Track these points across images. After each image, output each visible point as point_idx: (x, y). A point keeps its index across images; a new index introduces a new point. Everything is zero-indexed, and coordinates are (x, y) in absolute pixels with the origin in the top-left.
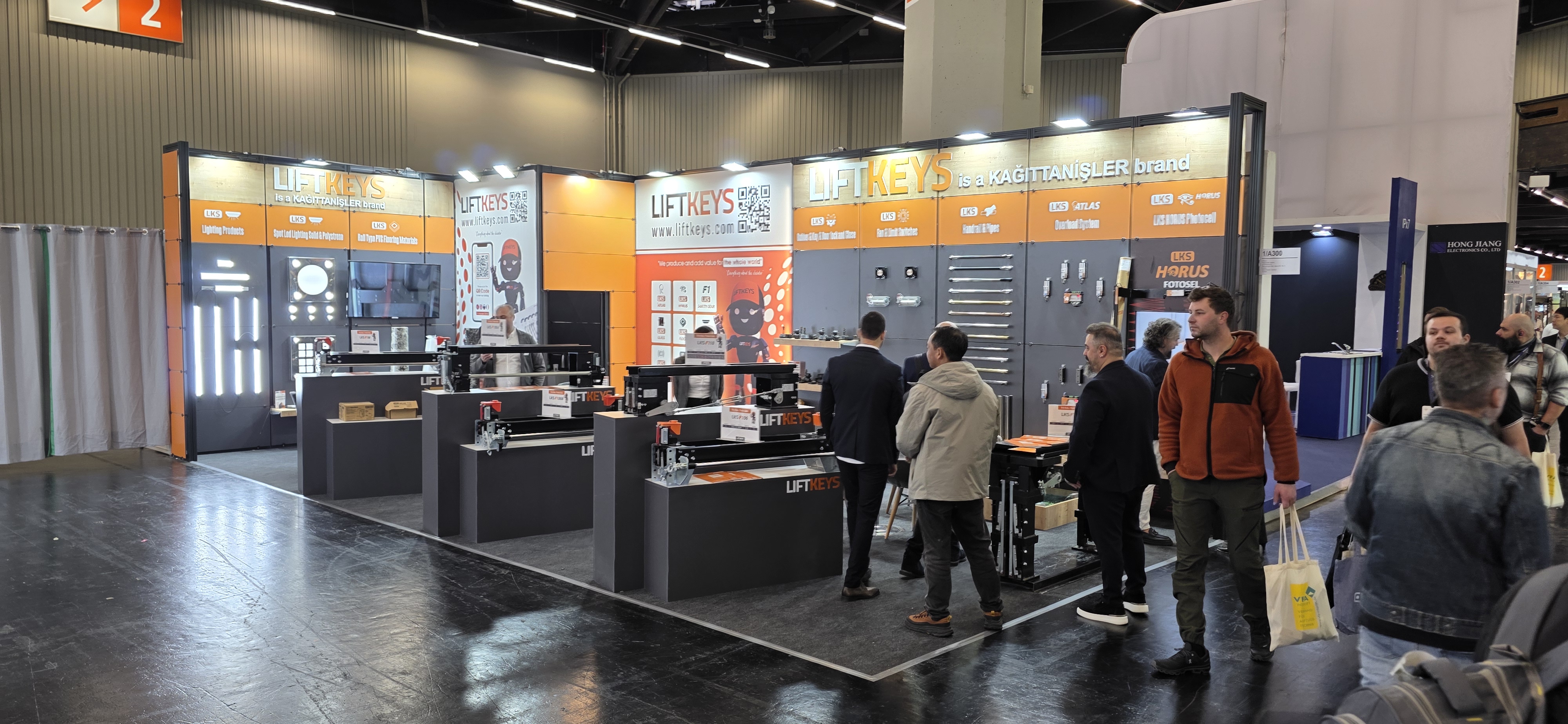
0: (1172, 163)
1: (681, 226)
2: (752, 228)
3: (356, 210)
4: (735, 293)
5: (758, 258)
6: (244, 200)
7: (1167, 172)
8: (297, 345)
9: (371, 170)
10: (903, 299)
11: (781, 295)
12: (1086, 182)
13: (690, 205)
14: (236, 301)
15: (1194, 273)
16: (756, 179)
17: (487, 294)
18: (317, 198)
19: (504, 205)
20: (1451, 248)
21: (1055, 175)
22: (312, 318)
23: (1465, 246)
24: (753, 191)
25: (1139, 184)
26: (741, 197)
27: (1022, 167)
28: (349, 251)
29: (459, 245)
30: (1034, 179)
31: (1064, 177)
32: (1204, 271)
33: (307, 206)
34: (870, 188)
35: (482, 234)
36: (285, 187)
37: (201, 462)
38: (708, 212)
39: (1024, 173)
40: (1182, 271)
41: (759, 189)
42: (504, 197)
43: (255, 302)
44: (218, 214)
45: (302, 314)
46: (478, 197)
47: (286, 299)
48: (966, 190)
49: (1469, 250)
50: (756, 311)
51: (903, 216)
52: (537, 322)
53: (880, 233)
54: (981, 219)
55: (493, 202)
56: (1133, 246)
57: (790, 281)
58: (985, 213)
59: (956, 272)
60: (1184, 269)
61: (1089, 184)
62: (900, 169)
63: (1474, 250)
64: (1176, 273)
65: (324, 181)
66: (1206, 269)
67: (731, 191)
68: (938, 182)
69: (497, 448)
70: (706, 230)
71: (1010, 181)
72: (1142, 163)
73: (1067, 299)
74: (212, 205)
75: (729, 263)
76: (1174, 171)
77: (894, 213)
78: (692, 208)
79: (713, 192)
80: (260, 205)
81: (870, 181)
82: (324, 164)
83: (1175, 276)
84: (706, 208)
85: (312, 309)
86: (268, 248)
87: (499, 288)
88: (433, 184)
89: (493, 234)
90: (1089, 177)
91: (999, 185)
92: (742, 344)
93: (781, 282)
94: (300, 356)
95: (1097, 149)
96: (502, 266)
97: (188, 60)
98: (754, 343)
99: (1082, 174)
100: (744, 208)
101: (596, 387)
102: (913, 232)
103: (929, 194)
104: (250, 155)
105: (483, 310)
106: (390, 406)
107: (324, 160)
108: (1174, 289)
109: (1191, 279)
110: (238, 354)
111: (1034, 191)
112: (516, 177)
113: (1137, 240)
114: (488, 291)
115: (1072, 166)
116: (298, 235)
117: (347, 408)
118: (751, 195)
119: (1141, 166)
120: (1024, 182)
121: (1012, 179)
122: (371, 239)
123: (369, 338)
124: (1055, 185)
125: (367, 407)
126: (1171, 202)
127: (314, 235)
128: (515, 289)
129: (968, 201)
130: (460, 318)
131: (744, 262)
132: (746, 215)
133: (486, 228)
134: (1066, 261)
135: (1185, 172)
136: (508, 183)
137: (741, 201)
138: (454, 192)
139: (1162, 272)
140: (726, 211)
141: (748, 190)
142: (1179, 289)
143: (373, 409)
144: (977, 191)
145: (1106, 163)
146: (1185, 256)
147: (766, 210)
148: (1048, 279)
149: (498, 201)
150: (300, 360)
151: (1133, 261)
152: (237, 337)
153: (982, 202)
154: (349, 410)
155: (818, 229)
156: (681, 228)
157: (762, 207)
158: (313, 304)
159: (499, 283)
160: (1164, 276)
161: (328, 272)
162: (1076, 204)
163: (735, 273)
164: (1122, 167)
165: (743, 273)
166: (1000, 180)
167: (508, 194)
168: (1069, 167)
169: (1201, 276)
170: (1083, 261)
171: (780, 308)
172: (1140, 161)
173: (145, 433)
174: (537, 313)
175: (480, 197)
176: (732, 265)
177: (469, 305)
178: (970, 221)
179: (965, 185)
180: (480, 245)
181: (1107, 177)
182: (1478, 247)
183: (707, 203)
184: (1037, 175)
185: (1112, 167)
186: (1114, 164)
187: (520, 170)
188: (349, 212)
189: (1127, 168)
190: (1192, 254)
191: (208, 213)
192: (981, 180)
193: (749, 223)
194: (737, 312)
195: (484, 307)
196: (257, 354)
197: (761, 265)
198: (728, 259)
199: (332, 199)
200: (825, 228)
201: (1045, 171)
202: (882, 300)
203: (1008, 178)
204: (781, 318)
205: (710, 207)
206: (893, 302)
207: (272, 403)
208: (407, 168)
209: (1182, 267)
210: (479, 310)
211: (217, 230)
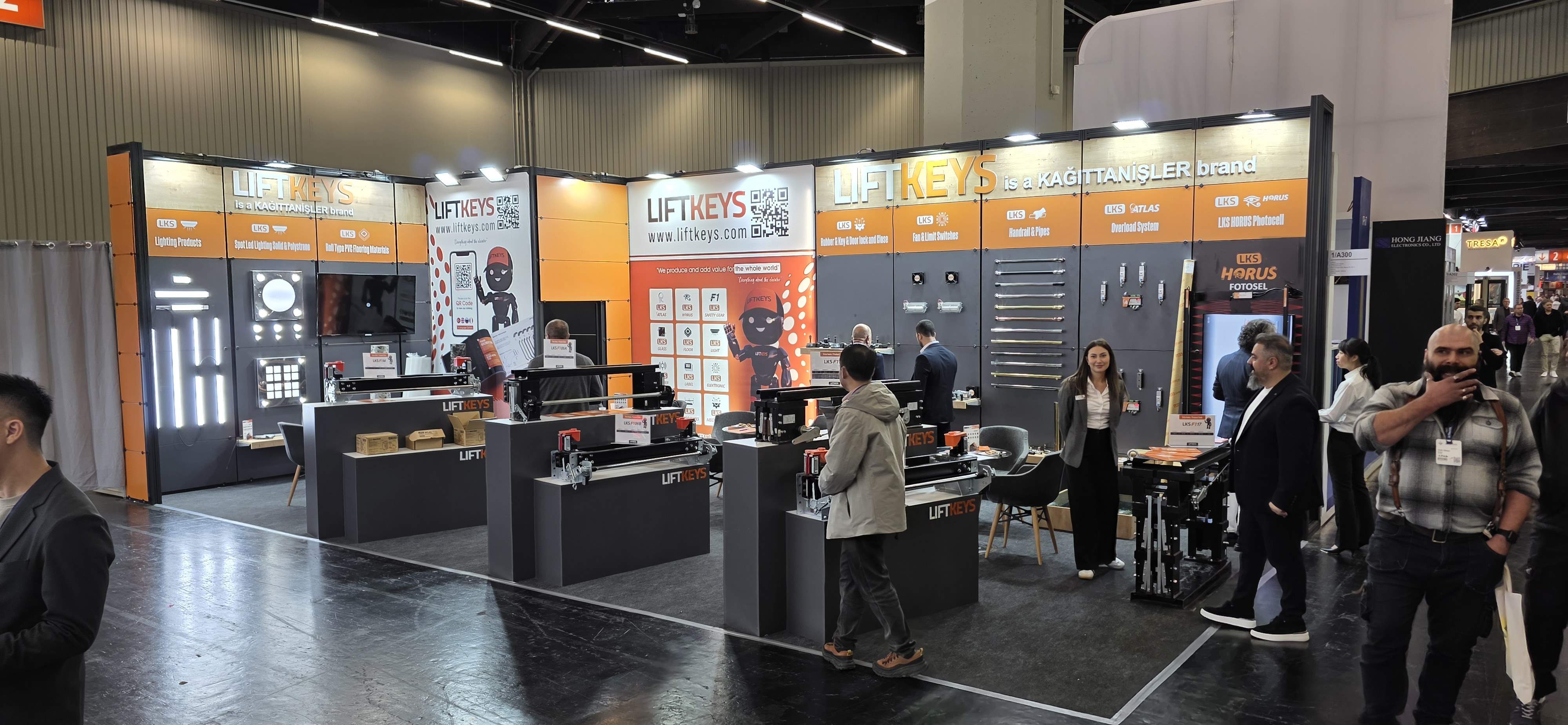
0: (1237, 165)
1: (683, 231)
2: (767, 232)
3: (323, 216)
4: (749, 300)
5: (775, 264)
6: (201, 207)
7: (1232, 174)
8: (264, 369)
9: (338, 173)
10: (944, 305)
11: (802, 302)
12: (1145, 184)
13: (693, 209)
14: (195, 322)
15: (1261, 275)
16: (772, 181)
17: (470, 306)
18: (281, 205)
19: (490, 210)
20: (1394, 243)
21: (1110, 177)
22: (278, 337)
23: (1407, 241)
24: (768, 194)
25: (1202, 186)
26: (754, 200)
27: (1074, 169)
28: (317, 262)
29: (433, 254)
30: (1088, 182)
31: (1120, 179)
32: (1271, 272)
33: (269, 213)
34: (904, 191)
35: (462, 242)
36: (245, 193)
37: (168, 504)
38: (716, 217)
39: (1077, 175)
40: (1248, 274)
41: (776, 192)
42: (490, 202)
43: (216, 322)
44: (172, 224)
45: (268, 333)
46: (457, 202)
47: (251, 317)
48: (1012, 192)
49: (1411, 245)
50: (774, 320)
51: (942, 219)
52: (534, 335)
53: (917, 238)
54: (1028, 222)
55: (475, 208)
56: (1196, 248)
57: (812, 288)
58: (1034, 216)
59: (1002, 276)
60: (1251, 271)
61: (1149, 185)
62: (938, 171)
63: (1416, 245)
64: (1242, 275)
65: (288, 186)
66: (1274, 271)
67: (742, 193)
68: (982, 185)
69: (582, 480)
70: (714, 235)
71: (1061, 184)
72: (1206, 166)
73: (1125, 303)
74: (167, 214)
75: (742, 269)
76: (1240, 173)
77: (932, 217)
78: (696, 212)
79: (721, 195)
80: (219, 213)
81: (904, 184)
82: (288, 166)
83: (1241, 278)
84: (712, 212)
85: (278, 328)
86: (229, 260)
87: (484, 299)
88: (404, 188)
89: (475, 242)
90: (1147, 180)
91: (1048, 187)
92: (757, 354)
93: (802, 288)
94: (267, 381)
95: (1156, 151)
96: (488, 276)
97: (50, 49)
98: (772, 352)
99: (1140, 176)
100: (757, 212)
101: (663, 409)
102: (954, 236)
103: (971, 196)
104: (204, 156)
105: (465, 324)
106: (415, 436)
107: (286, 162)
108: (1241, 291)
109: (1258, 281)
110: (199, 381)
111: (1087, 193)
112: (505, 180)
113: (1201, 242)
114: (471, 304)
115: (1129, 168)
116: (261, 246)
117: (370, 440)
118: (766, 198)
119: (1204, 168)
120: (1077, 184)
121: (1063, 182)
122: (340, 249)
123: (384, 361)
124: (1110, 187)
125: (390, 438)
126: (1236, 204)
127: (279, 246)
128: (506, 300)
129: (1016, 203)
130: (437, 332)
131: (759, 268)
132: (760, 219)
133: (466, 235)
134: (1123, 265)
135: (1252, 173)
136: (496, 186)
137: (754, 205)
138: (426, 196)
139: (1227, 274)
140: (735, 215)
141: (762, 193)
142: (1246, 291)
143: (397, 440)
144: (1024, 194)
145: (1165, 165)
146: (1251, 258)
147: (784, 214)
148: (1104, 283)
149: (482, 207)
150: (268, 385)
151: (1195, 263)
152: (197, 361)
153: (1030, 205)
154: (372, 442)
155: (844, 234)
156: (684, 234)
157: (779, 211)
158: (279, 322)
159: (486, 295)
160: (1229, 279)
161: (295, 286)
162: (1133, 206)
163: (748, 280)
164: (1183, 169)
165: (758, 280)
166: (1050, 183)
167: (495, 199)
168: (1125, 168)
169: (1269, 278)
170: (1143, 264)
171: (802, 316)
172: (1203, 163)
173: (95, 474)
174: (534, 326)
175: (459, 202)
176: (745, 272)
177: (447, 319)
178: (1017, 224)
179: (1012, 188)
180: (459, 254)
181: (1165, 179)
182: (1420, 242)
183: (714, 206)
184: (1091, 177)
185: (1172, 169)
186: (1175, 166)
187: (509, 173)
188: (316, 219)
189: (1189, 170)
190: (1259, 256)
191: (161, 223)
192: (1030, 182)
193: (764, 227)
194: (751, 320)
195: (467, 321)
196: (220, 380)
197: (779, 271)
198: (740, 266)
199: (297, 206)
200: (853, 233)
201: (1099, 174)
202: (919, 307)
203: (1059, 180)
204: (803, 326)
205: (719, 210)
206: (932, 308)
207: (238, 433)
208: (376, 171)
209: (1249, 269)
210: (461, 324)
211: (172, 242)
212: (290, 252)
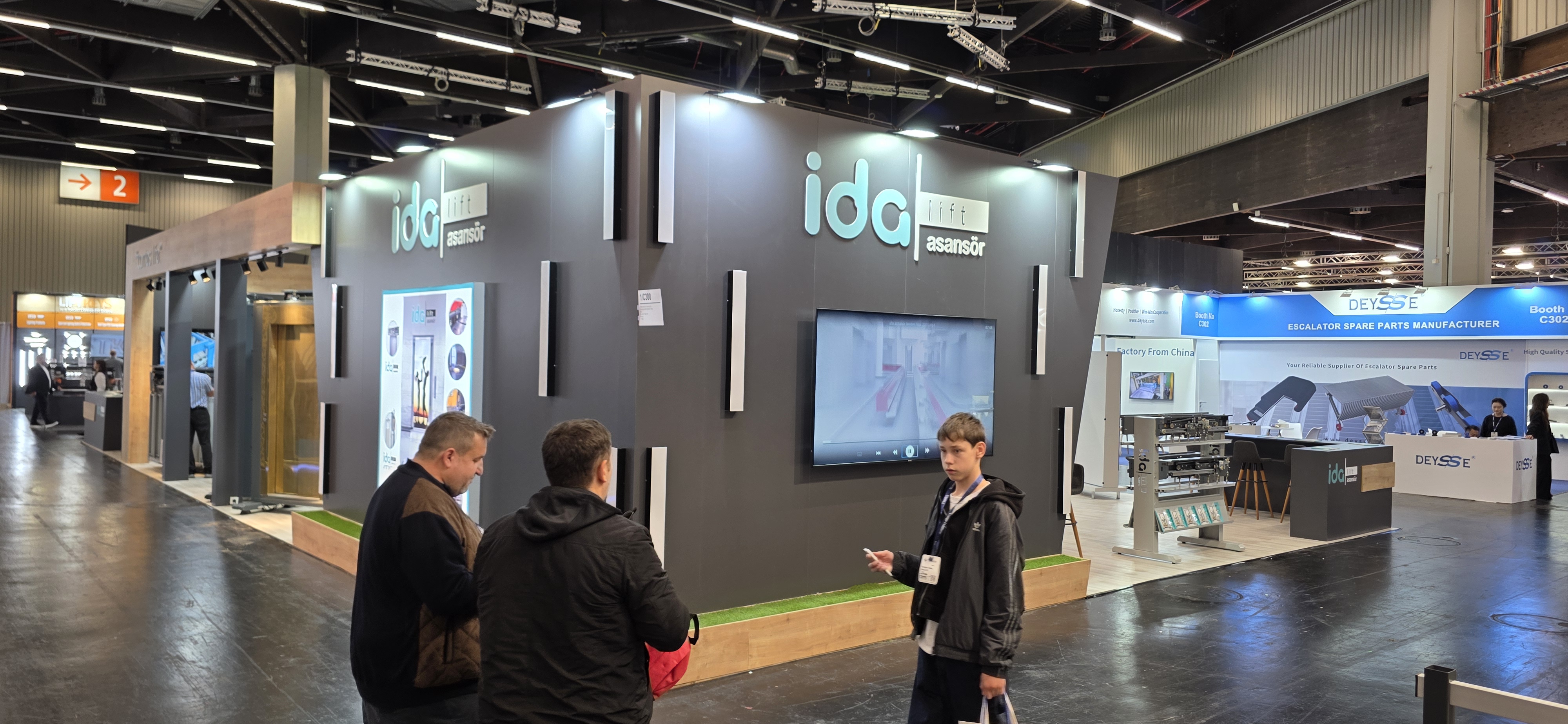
3: (98, 313)
6: (47, 310)
9: (104, 296)
33: (74, 312)
36: (64, 305)
44: (34, 316)
47: (63, 348)
65: (82, 302)
74: (28, 313)
80: (53, 312)
86: (55, 330)
104: (49, 292)
107: (82, 293)
116: (69, 324)
122: (104, 325)
127: (76, 324)
161: (83, 338)
188: (94, 314)
199: (86, 309)
211: (34, 323)
212: (82, 326)
